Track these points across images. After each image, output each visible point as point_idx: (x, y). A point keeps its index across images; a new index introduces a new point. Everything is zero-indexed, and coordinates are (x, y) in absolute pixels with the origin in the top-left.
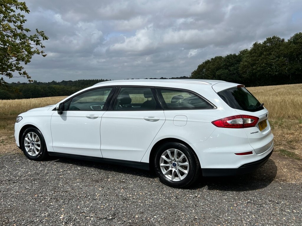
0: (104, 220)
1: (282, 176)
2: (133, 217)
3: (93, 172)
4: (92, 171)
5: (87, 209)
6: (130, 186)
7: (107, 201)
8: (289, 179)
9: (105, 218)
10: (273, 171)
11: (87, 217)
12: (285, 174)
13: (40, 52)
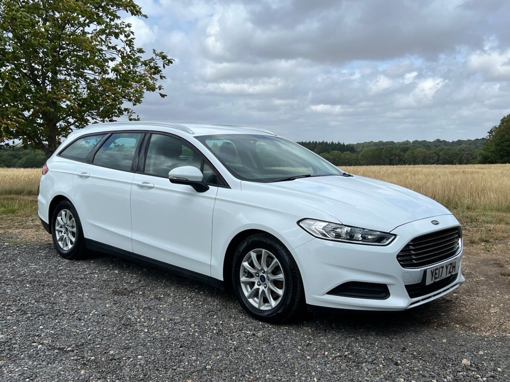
0: (55, 351)
1: (477, 320)
2: (105, 353)
3: (130, 280)
4: (132, 277)
5: (51, 331)
6: (161, 306)
7: (95, 324)
8: (485, 328)
9: (59, 349)
10: (467, 309)
11: (35, 343)
12: (486, 317)
13: (156, 87)
